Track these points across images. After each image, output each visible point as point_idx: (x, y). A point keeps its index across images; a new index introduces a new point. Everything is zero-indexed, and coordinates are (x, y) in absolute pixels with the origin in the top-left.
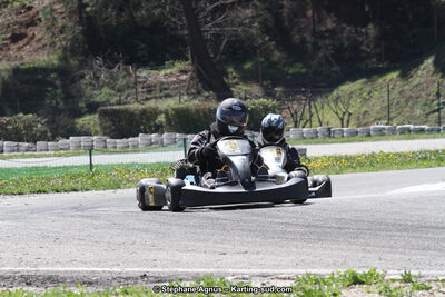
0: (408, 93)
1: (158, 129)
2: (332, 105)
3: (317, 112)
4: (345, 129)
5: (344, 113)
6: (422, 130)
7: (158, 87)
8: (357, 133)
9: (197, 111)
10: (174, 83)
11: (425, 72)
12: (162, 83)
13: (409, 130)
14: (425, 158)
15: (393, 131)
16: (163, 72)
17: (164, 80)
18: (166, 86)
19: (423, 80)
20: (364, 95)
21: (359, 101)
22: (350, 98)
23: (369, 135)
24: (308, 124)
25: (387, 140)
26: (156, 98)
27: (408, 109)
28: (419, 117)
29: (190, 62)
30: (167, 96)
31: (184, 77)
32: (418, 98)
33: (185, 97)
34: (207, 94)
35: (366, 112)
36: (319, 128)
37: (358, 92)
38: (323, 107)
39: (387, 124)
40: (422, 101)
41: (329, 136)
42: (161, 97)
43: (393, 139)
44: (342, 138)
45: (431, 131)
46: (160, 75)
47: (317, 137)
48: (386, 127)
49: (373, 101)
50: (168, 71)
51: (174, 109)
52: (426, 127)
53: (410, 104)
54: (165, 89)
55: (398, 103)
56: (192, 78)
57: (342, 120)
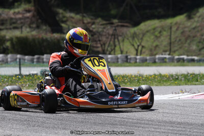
0: (188, 33)
1: (5, 51)
2: (130, 39)
3: (119, 43)
4: (138, 57)
5: (138, 46)
6: (193, 60)
7: (8, 22)
8: (146, 60)
9: (34, 40)
10: (20, 19)
11: (200, 19)
12: (11, 19)
13: (183, 60)
14: (177, 79)
15: (172, 60)
16: (12, 11)
17: (13, 16)
18: (14, 21)
19: (198, 24)
20: (157, 33)
21: (152, 37)
22: (144, 35)
23: (155, 62)
24: (112, 52)
25: (166, 66)
26: (7, 29)
27: (186, 45)
28: (194, 51)
29: (32, 4)
30: (15, 28)
31: (28, 15)
32: (194, 37)
33: (28, 30)
34: (44, 28)
35: (157, 46)
36: (119, 56)
37: (152, 31)
38: (123, 41)
39: (169, 54)
40: (197, 39)
41: (127, 61)
42: (10, 29)
43: (170, 66)
44: (135, 63)
45: (199, 61)
46: (10, 13)
47: (118, 62)
48: (167, 56)
49: (162, 38)
50: (16, 10)
51: (17, 38)
52: (196, 58)
53: (188, 41)
54: (14, 23)
55: (180, 40)
56: (34, 16)
57: (137, 50)
